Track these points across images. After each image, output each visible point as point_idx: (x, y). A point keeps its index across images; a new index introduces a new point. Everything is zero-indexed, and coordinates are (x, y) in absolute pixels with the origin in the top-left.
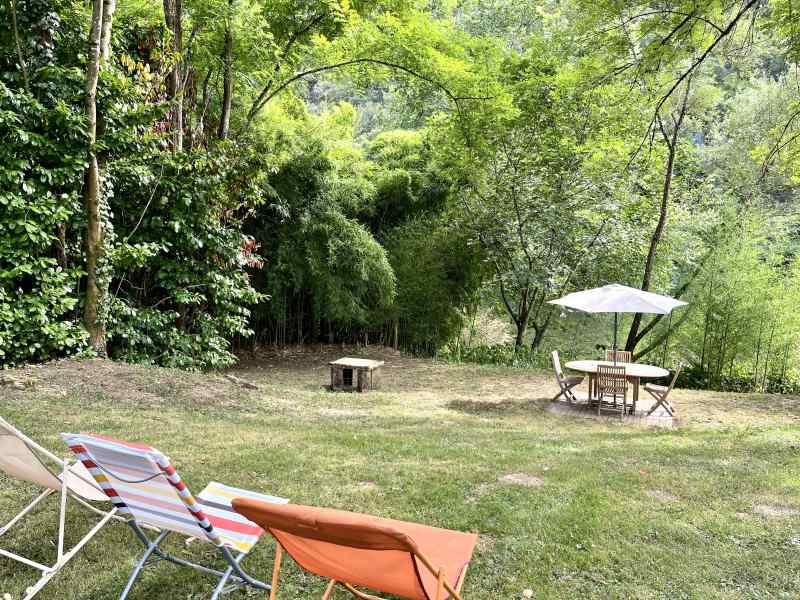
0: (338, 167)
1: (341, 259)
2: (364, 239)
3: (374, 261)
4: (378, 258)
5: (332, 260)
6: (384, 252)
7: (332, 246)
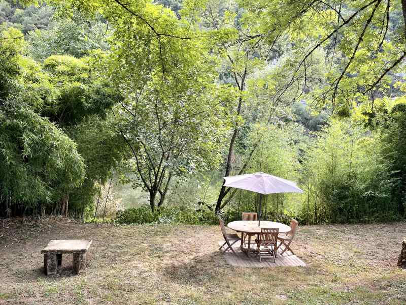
0: (24, 74)
1: (35, 151)
2: (57, 135)
3: (67, 152)
4: (70, 149)
5: (27, 152)
6: (74, 145)
7: (27, 139)
